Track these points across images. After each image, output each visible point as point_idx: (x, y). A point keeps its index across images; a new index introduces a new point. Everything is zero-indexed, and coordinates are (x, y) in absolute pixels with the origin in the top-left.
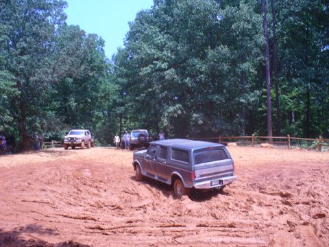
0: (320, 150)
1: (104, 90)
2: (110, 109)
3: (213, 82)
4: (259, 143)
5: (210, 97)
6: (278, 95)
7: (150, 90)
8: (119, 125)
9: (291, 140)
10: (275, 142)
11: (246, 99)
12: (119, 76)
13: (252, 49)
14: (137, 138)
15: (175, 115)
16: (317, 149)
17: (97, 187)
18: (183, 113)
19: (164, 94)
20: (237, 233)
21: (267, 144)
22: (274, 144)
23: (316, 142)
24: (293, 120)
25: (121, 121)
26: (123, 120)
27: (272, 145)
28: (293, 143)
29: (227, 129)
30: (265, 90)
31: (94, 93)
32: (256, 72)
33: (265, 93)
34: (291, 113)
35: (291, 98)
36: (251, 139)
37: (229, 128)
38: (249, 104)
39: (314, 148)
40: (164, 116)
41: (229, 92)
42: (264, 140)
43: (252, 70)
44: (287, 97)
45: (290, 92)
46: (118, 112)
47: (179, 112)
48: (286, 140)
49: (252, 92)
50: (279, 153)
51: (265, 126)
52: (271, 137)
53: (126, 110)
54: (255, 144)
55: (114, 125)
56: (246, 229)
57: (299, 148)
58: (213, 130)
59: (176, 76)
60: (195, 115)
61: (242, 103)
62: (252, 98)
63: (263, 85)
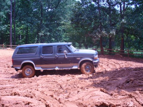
4: (6, 48)
11: (1, 29)
13: (4, 6)
20: (1, 84)
21: (9, 48)
22: (12, 48)
24: (21, 39)
27: (12, 49)
30: (9, 25)
32: (6, 17)
33: (9, 26)
34: (20, 35)
35: (20, 29)
36: (2, 46)
38: (2, 31)
42: (8, 47)
43: (4, 16)
44: (18, 29)
45: (20, 27)
49: (4, 25)
51: (9, 40)
52: (11, 45)
54: (4, 48)
56: (5, 82)
62: (3, 28)
63: (9, 22)
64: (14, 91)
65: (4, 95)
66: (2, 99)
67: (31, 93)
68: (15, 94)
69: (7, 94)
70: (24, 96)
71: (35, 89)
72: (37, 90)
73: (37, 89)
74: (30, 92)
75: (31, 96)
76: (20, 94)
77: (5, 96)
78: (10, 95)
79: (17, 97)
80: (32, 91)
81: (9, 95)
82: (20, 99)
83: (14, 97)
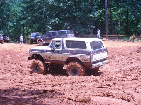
0: (133, 41)
1: (14, 11)
2: (17, 21)
3: (75, 6)
4: (101, 38)
5: (74, 14)
6: (111, 12)
7: (41, 10)
8: (23, 30)
9: (118, 36)
10: (110, 38)
11: (93, 15)
12: (22, 3)
14: (34, 37)
15: (55, 24)
16: (132, 41)
17: (16, 64)
18: (59, 23)
19: (48, 13)
21: (105, 39)
22: (109, 39)
23: (132, 37)
24: (119, 26)
25: (24, 28)
26: (25, 28)
27: (108, 40)
28: (120, 38)
29: (83, 31)
30: (104, 10)
31: (8, 13)
33: (104, 12)
34: (118, 22)
35: (118, 14)
37: (85, 30)
38: (96, 18)
39: (131, 40)
40: (49, 25)
41: (84, 11)
42: (104, 37)
44: (116, 13)
45: (117, 11)
46: (23, 23)
47: (57, 22)
48: (116, 36)
49: (97, 11)
50: (112, 43)
52: (107, 35)
53: (27, 22)
55: (20, 30)
57: (122, 41)
58: (76, 32)
59: (55, 3)
60: (65, 24)
61: (91, 17)
62: (97, 14)
63: (103, 7)
64: (107, 92)
65: (94, 95)
66: (91, 99)
67: (128, 96)
68: (108, 95)
69: (98, 94)
70: (119, 98)
71: (135, 91)
72: (138, 92)
73: (137, 90)
74: (128, 94)
75: (128, 100)
76: (114, 95)
77: (96, 97)
78: (102, 96)
79: (110, 99)
80: (131, 93)
81: (100, 96)
82: (114, 101)
83: (106, 98)
